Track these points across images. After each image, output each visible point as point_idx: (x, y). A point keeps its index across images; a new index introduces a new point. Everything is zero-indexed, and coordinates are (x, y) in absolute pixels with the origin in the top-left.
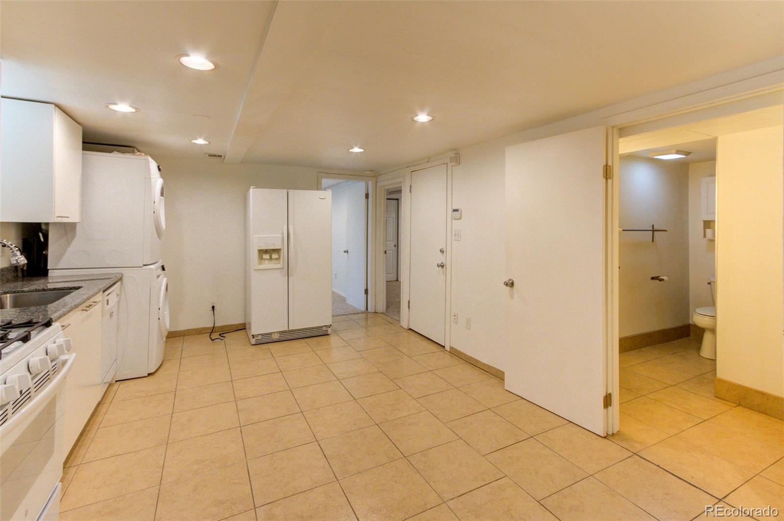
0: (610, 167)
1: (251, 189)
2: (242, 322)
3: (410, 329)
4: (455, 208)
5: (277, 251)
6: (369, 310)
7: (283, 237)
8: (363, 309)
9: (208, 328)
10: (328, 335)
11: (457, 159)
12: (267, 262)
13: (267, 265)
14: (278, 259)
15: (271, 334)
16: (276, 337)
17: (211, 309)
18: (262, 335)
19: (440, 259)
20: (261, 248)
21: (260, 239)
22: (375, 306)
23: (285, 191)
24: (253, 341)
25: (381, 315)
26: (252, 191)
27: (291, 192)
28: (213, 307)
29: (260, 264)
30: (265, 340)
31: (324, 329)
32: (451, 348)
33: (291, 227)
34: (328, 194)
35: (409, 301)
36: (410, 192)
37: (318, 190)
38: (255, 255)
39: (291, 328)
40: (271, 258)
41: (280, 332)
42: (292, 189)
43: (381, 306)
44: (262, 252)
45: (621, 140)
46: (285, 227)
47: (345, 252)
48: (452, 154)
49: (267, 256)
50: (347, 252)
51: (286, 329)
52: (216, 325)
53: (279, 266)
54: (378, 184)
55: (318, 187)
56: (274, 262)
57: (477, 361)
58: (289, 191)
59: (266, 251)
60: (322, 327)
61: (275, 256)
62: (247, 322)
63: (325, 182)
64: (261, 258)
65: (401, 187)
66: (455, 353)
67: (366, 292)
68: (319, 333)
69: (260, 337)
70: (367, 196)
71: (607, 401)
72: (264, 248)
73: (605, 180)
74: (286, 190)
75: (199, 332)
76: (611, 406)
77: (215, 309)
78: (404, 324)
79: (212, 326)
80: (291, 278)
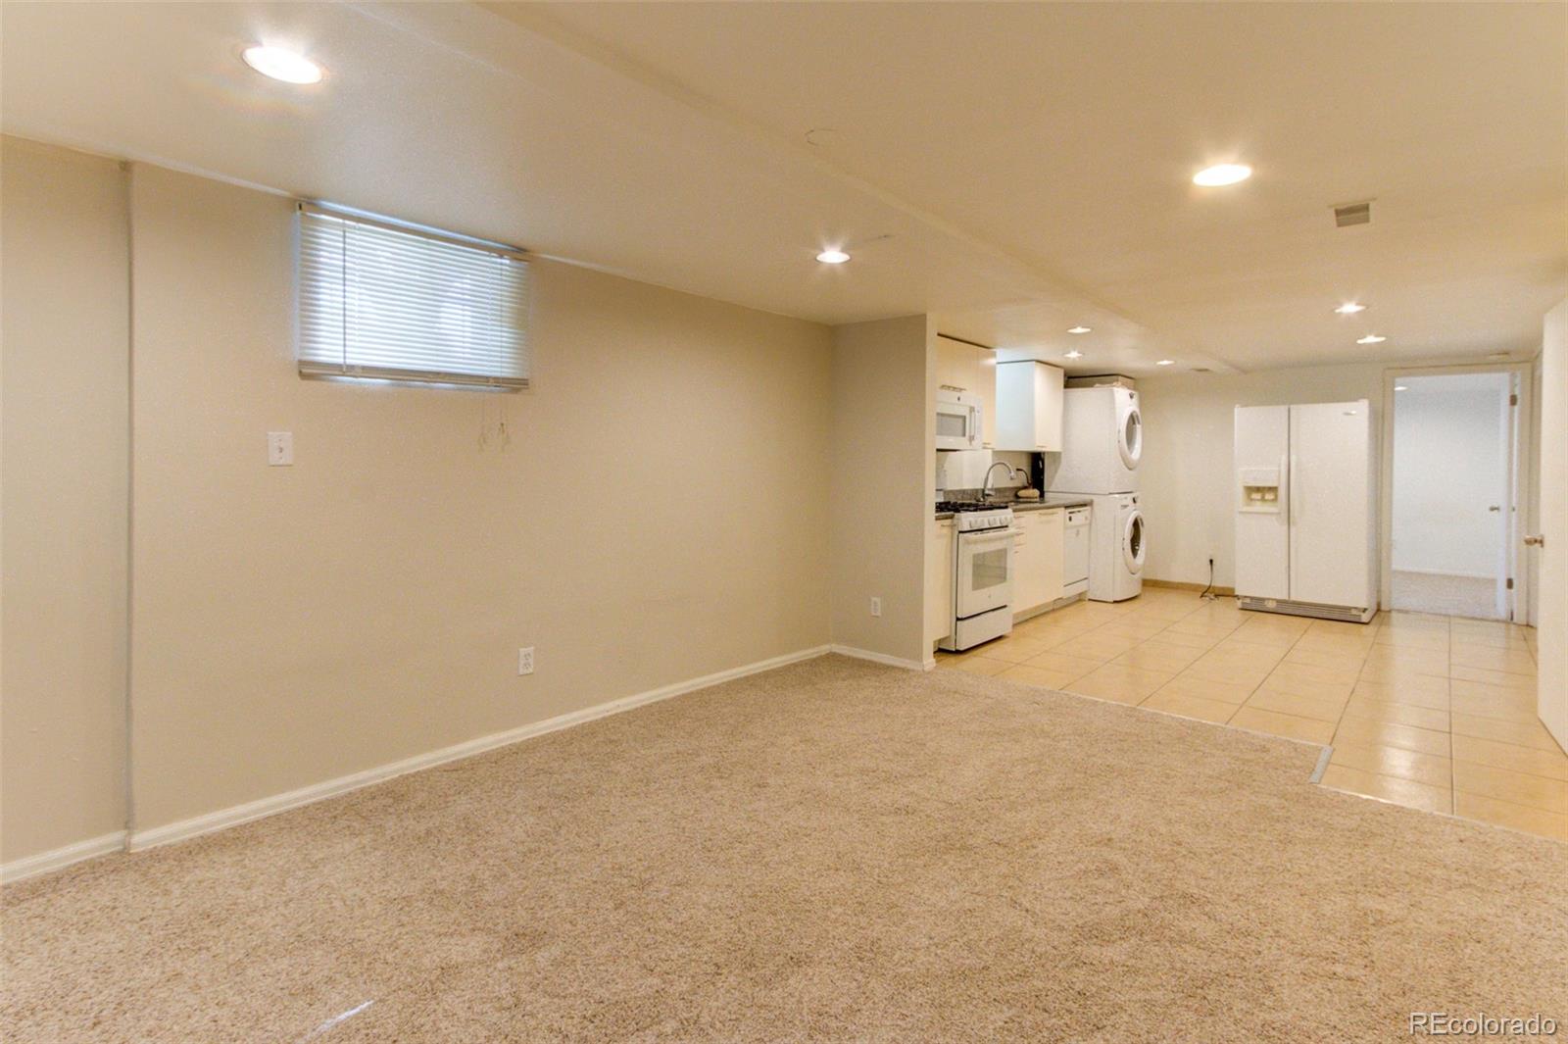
1: (1236, 410)
5: (1273, 489)
6: (1516, 619)
7: (1279, 471)
9: (1204, 586)
10: (1360, 623)
12: (1258, 503)
13: (1258, 507)
14: (1275, 500)
15: (1265, 600)
16: (1271, 605)
17: (1210, 563)
18: (1252, 598)
20: (1248, 484)
21: (1248, 471)
23: (1283, 408)
24: (1239, 604)
26: (1237, 410)
27: (1294, 408)
28: (1211, 561)
29: (1248, 505)
30: (1255, 607)
31: (1354, 612)
33: (1293, 458)
38: (1240, 492)
39: (1292, 598)
40: (1263, 499)
41: (1278, 601)
42: (1294, 404)
44: (1251, 490)
46: (1284, 458)
47: (1493, 510)
49: (1256, 496)
50: (1498, 509)
51: (1286, 598)
52: (1213, 584)
53: (1276, 510)
56: (1268, 503)
58: (1292, 406)
59: (1258, 489)
60: (1350, 608)
61: (1269, 496)
64: (1249, 498)
67: (1511, 583)
68: (1345, 616)
69: (1248, 601)
72: (1255, 484)
74: (1286, 407)
77: (1214, 563)
79: (1208, 584)
80: (1293, 529)
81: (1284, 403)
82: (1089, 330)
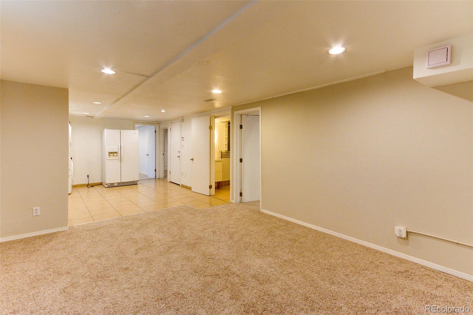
0: (212, 126)
2: (101, 182)
3: (171, 182)
4: (182, 137)
6: (157, 178)
7: (119, 147)
8: (154, 177)
9: (85, 184)
10: (137, 184)
11: (183, 120)
12: (112, 157)
13: (112, 158)
14: (117, 155)
15: (114, 183)
16: (116, 185)
17: (87, 176)
18: (110, 184)
19: (178, 154)
20: (109, 152)
21: (109, 148)
22: (159, 176)
23: (119, 131)
24: (107, 186)
25: (162, 179)
26: (105, 130)
27: (121, 130)
28: (88, 176)
29: (109, 157)
30: (111, 186)
31: (136, 182)
32: (181, 184)
33: (122, 144)
34: (137, 131)
35: (170, 172)
36: (170, 130)
37: (133, 130)
38: (107, 154)
39: (122, 181)
40: (114, 155)
41: (118, 183)
42: (122, 129)
43: (162, 176)
45: (215, 119)
46: (119, 144)
47: (147, 155)
48: (181, 118)
49: (112, 155)
50: (148, 155)
51: (120, 182)
52: (89, 183)
53: (117, 158)
54: (160, 127)
55: (134, 129)
56: (115, 157)
57: (187, 186)
59: (112, 153)
60: (135, 181)
61: (115, 154)
62: (103, 182)
63: (137, 126)
64: (110, 155)
65: (167, 129)
66: (183, 186)
67: (155, 170)
68: (134, 184)
69: (109, 185)
70: (156, 132)
71: (210, 187)
72: (111, 151)
73: (210, 130)
74: (120, 130)
75: (82, 186)
76: (212, 188)
77: (89, 176)
78: (169, 181)
79: (88, 183)
80: (122, 163)
81: (119, 129)
82: (101, 103)
